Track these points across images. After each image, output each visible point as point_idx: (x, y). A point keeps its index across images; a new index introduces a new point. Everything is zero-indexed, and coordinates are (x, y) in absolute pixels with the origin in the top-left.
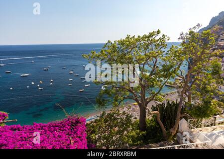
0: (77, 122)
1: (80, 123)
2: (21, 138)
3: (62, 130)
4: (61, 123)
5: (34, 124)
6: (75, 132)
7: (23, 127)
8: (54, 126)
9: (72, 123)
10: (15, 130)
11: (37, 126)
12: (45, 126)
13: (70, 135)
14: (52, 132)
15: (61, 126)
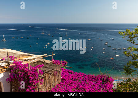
0: (107, 80)
1: (110, 81)
2: (72, 78)
3: (96, 82)
4: (96, 77)
5: (80, 73)
6: (105, 87)
7: (74, 73)
8: (91, 77)
9: (104, 79)
10: (70, 73)
11: (81, 74)
12: (86, 76)
13: (101, 87)
14: (89, 81)
15: (96, 79)
